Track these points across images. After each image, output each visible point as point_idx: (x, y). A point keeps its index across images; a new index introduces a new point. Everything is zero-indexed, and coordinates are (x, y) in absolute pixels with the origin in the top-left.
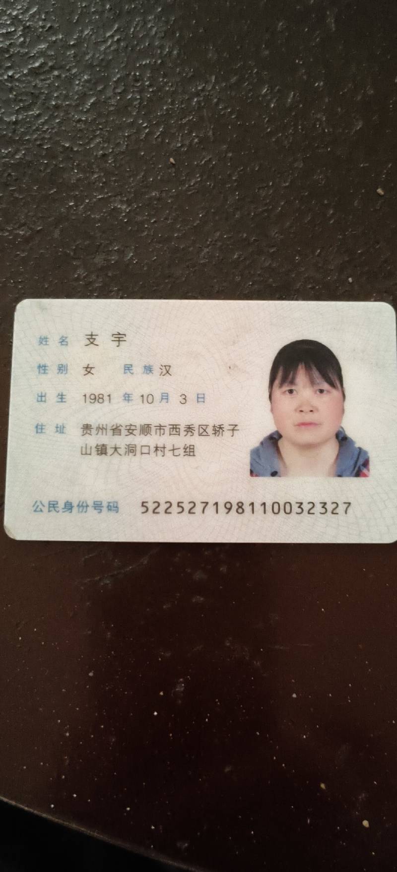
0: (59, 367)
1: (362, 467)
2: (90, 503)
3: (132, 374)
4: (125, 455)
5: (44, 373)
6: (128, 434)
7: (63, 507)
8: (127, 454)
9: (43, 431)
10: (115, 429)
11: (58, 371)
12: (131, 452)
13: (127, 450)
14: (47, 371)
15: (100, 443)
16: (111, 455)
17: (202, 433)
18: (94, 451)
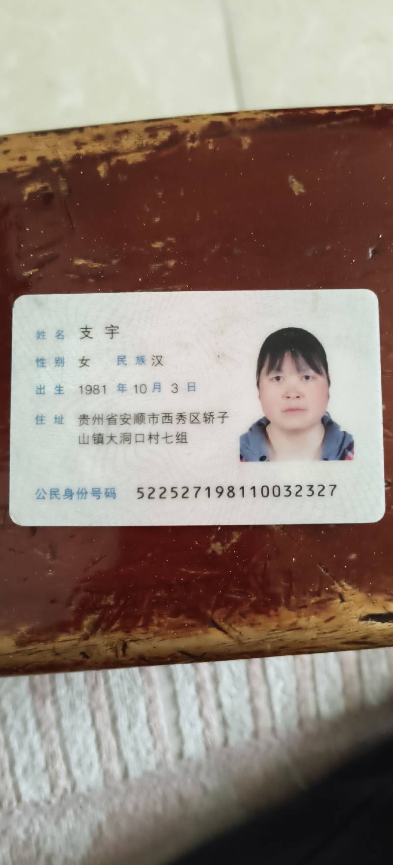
0: (56, 360)
1: (346, 450)
2: (89, 490)
3: (126, 364)
4: (121, 442)
5: (43, 366)
6: (123, 423)
7: (63, 493)
8: (123, 442)
9: (43, 422)
10: (110, 418)
11: (55, 364)
12: (126, 441)
13: (122, 438)
14: (44, 365)
15: (97, 432)
16: (108, 444)
17: (194, 420)
18: (91, 440)
